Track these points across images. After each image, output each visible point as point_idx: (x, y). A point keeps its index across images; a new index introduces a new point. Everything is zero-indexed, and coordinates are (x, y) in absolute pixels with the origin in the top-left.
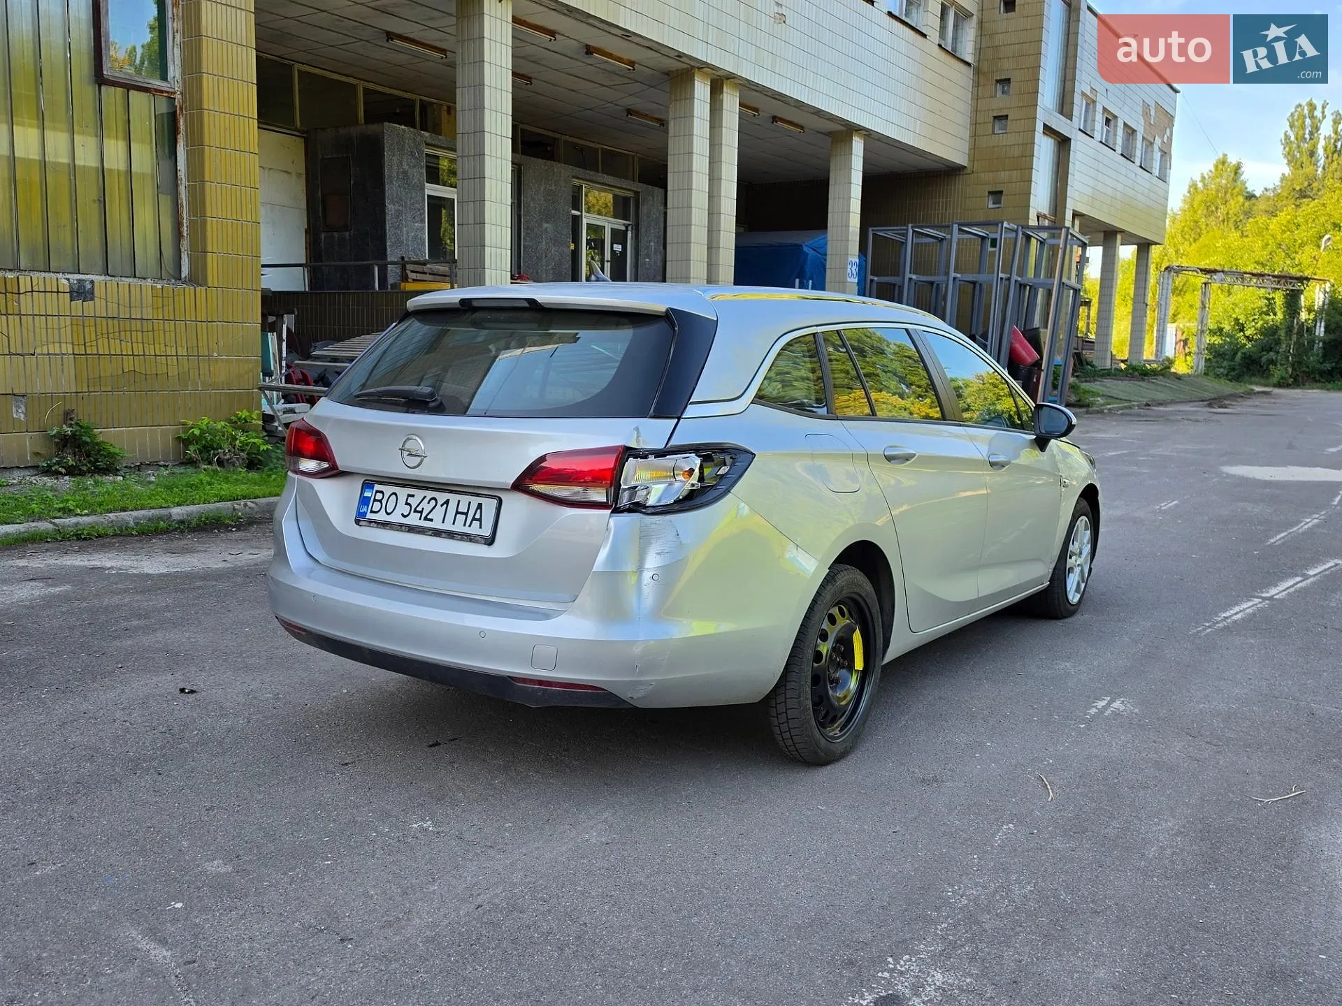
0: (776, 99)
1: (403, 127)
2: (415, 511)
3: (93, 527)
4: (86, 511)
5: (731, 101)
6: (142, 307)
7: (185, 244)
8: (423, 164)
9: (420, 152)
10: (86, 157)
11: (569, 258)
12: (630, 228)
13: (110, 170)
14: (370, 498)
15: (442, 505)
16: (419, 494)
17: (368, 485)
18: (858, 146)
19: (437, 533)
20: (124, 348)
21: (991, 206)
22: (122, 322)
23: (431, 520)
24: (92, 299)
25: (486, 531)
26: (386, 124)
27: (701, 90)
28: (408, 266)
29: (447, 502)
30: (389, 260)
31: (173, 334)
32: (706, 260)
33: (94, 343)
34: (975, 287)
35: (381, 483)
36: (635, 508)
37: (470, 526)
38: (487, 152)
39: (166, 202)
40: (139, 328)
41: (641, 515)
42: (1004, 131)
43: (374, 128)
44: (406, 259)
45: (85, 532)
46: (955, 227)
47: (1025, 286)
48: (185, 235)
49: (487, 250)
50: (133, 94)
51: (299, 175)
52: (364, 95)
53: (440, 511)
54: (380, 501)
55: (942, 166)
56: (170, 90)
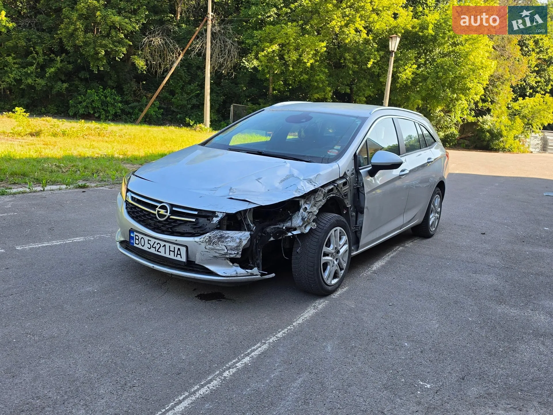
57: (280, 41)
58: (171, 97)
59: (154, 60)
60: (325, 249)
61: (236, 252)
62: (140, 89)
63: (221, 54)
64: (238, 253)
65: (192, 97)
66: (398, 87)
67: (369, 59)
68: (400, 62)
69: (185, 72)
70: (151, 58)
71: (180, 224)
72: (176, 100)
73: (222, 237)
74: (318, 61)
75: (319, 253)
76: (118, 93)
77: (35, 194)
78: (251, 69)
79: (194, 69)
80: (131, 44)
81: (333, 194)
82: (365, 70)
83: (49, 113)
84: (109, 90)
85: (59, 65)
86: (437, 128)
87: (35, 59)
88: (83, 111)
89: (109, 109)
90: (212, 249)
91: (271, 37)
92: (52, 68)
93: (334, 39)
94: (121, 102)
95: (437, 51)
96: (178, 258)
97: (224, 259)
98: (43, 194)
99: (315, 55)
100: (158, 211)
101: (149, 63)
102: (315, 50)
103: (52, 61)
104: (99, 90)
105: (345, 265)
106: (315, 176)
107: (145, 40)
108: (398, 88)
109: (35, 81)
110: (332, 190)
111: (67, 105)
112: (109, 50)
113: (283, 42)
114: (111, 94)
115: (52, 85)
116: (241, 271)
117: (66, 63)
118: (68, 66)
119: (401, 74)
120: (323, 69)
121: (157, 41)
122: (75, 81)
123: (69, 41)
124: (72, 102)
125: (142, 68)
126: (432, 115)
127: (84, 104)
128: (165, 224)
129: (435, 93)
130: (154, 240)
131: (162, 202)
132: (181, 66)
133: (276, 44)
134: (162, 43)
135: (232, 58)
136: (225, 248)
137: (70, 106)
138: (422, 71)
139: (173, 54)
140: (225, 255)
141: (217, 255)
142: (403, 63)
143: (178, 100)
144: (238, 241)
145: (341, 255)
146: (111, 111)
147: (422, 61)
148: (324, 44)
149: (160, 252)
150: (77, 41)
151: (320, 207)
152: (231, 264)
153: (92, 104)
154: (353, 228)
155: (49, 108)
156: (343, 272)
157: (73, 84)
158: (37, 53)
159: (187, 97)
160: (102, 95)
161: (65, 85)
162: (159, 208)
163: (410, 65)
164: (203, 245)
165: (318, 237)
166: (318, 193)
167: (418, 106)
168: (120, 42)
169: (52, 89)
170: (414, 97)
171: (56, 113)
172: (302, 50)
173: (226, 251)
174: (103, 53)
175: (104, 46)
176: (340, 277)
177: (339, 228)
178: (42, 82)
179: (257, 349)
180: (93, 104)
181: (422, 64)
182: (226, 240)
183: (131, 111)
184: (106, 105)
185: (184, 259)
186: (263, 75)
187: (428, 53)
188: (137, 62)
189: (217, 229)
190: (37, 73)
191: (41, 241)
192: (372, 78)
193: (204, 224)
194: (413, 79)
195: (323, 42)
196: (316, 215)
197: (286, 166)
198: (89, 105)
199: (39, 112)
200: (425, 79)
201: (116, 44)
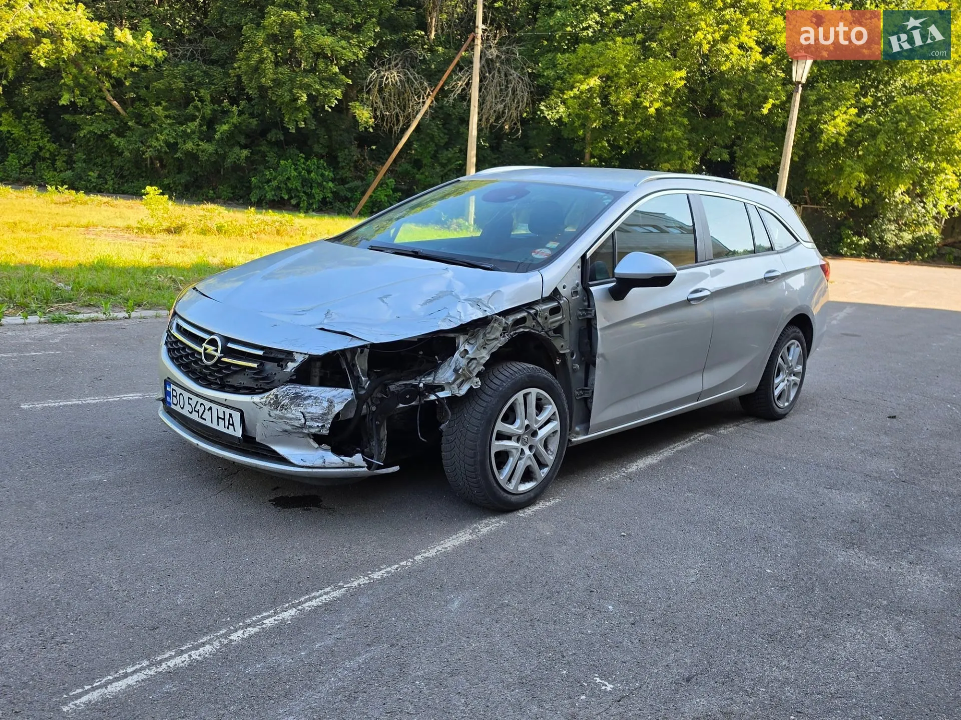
57: (601, 71)
58: (415, 171)
59: (387, 108)
60: (500, 426)
61: (320, 425)
62: (365, 159)
63: (501, 96)
64: (323, 426)
65: (450, 170)
66: (821, 149)
67: (765, 99)
68: (825, 103)
69: (439, 129)
70: (382, 106)
71: (235, 372)
72: (423, 176)
73: (297, 396)
74: (670, 105)
75: (486, 432)
76: (329, 164)
77: (112, 323)
78: (555, 121)
79: (455, 122)
80: (350, 82)
81: (525, 327)
82: (758, 120)
83: (219, 198)
84: (315, 161)
85: (235, 120)
86: (898, 224)
87: (199, 110)
88: (273, 196)
89: (313, 191)
90: (281, 418)
91: (587, 64)
92: (225, 124)
93: (701, 65)
94: (333, 180)
95: (899, 83)
96: (230, 431)
97: (301, 436)
98: (125, 323)
99: (665, 93)
100: (205, 349)
101: (378, 114)
102: (665, 85)
103: (226, 113)
104: (299, 161)
105: (550, 458)
106: (490, 294)
107: (373, 75)
108: (821, 152)
109: (198, 145)
110: (523, 320)
111: (247, 185)
112: (314, 93)
113: (607, 72)
114: (318, 167)
115: (225, 152)
116: (333, 459)
117: (247, 115)
118: (251, 120)
119: (826, 126)
120: (678, 118)
121: (393, 76)
122: (261, 146)
123: (251, 81)
124: (256, 181)
125: (367, 122)
126: (887, 200)
127: (274, 183)
128: (215, 371)
129: (893, 160)
130: (197, 399)
131: (213, 334)
132: (433, 118)
133: (596, 75)
134: (400, 81)
135: (518, 102)
136: (302, 417)
137: (253, 186)
138: (868, 120)
139: (419, 98)
140: (302, 428)
141: (288, 428)
142: (830, 105)
143: (427, 177)
144: (326, 404)
145: (541, 440)
146: (316, 196)
147: (868, 101)
148: (683, 73)
149: (205, 420)
150: (264, 79)
151: (494, 350)
152: (316, 445)
153: (286, 184)
154: (577, 393)
155: (220, 191)
156: (546, 470)
157: (260, 151)
158: (201, 100)
159: (443, 171)
160: (303, 169)
161: (245, 153)
162: (207, 344)
163: (844, 109)
164: (266, 409)
165: (484, 404)
166: (491, 324)
167: (860, 182)
168: (332, 80)
169: (225, 158)
170: (851, 166)
171: (231, 199)
172: (642, 86)
173: (303, 421)
174: (305, 98)
175: (307, 87)
176: (540, 480)
177: (534, 391)
178: (209, 148)
179: (321, 596)
180: (289, 184)
181: (869, 106)
182: (305, 403)
183: (349, 195)
184: (309, 185)
185: (238, 434)
186: (572, 130)
187: (881, 87)
188: (358, 112)
189: (291, 381)
190: (201, 132)
191: (68, 397)
192: (773, 133)
193: (271, 374)
194: (850, 134)
195: (680, 69)
196: (484, 365)
197: (444, 275)
198: (283, 185)
199: (204, 197)
200: (873, 134)
201: (325, 83)
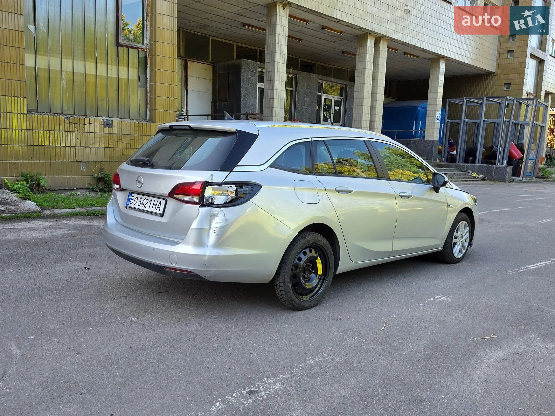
0: (405, 45)
1: (249, 60)
2: (142, 204)
3: (99, 211)
4: (99, 205)
5: (384, 47)
6: (130, 130)
7: (149, 106)
8: (257, 75)
9: (256, 70)
10: (113, 73)
11: (316, 113)
12: (343, 100)
13: (121, 78)
14: (130, 198)
15: (149, 202)
16: (144, 197)
17: (130, 194)
18: (443, 64)
19: (147, 212)
20: (123, 146)
21: (505, 89)
22: (123, 135)
23: (146, 207)
24: (112, 127)
25: (161, 212)
26: (243, 59)
27: (370, 42)
28: (249, 115)
29: (151, 201)
30: (241, 113)
31: (142, 140)
32: (370, 113)
33: (112, 143)
34: (495, 124)
35: (134, 193)
36: (209, 205)
37: (156, 210)
38: (276, 70)
39: (142, 91)
40: (129, 138)
41: (212, 208)
42: (513, 57)
43: (239, 61)
44: (248, 113)
45: (96, 213)
46: (485, 99)
47: (518, 124)
48: (149, 103)
49: (274, 109)
50: (130, 50)
51: (210, 80)
52: (237, 48)
53: (149, 203)
54: (133, 200)
55: (484, 72)
56: (145, 48)
